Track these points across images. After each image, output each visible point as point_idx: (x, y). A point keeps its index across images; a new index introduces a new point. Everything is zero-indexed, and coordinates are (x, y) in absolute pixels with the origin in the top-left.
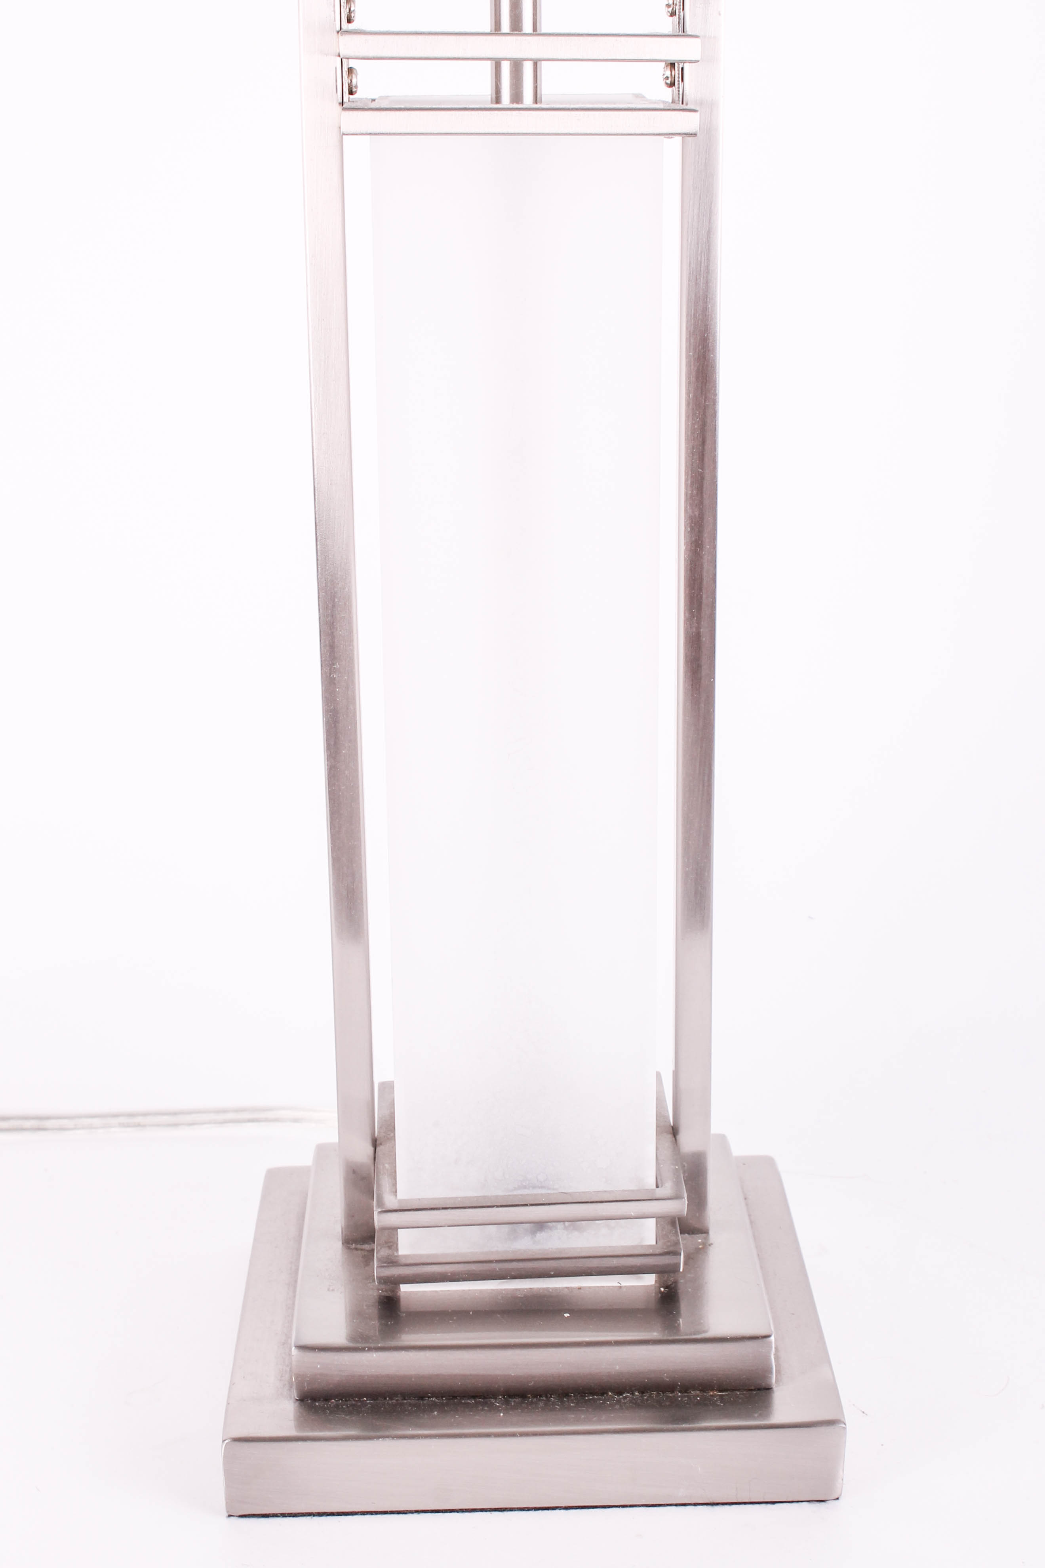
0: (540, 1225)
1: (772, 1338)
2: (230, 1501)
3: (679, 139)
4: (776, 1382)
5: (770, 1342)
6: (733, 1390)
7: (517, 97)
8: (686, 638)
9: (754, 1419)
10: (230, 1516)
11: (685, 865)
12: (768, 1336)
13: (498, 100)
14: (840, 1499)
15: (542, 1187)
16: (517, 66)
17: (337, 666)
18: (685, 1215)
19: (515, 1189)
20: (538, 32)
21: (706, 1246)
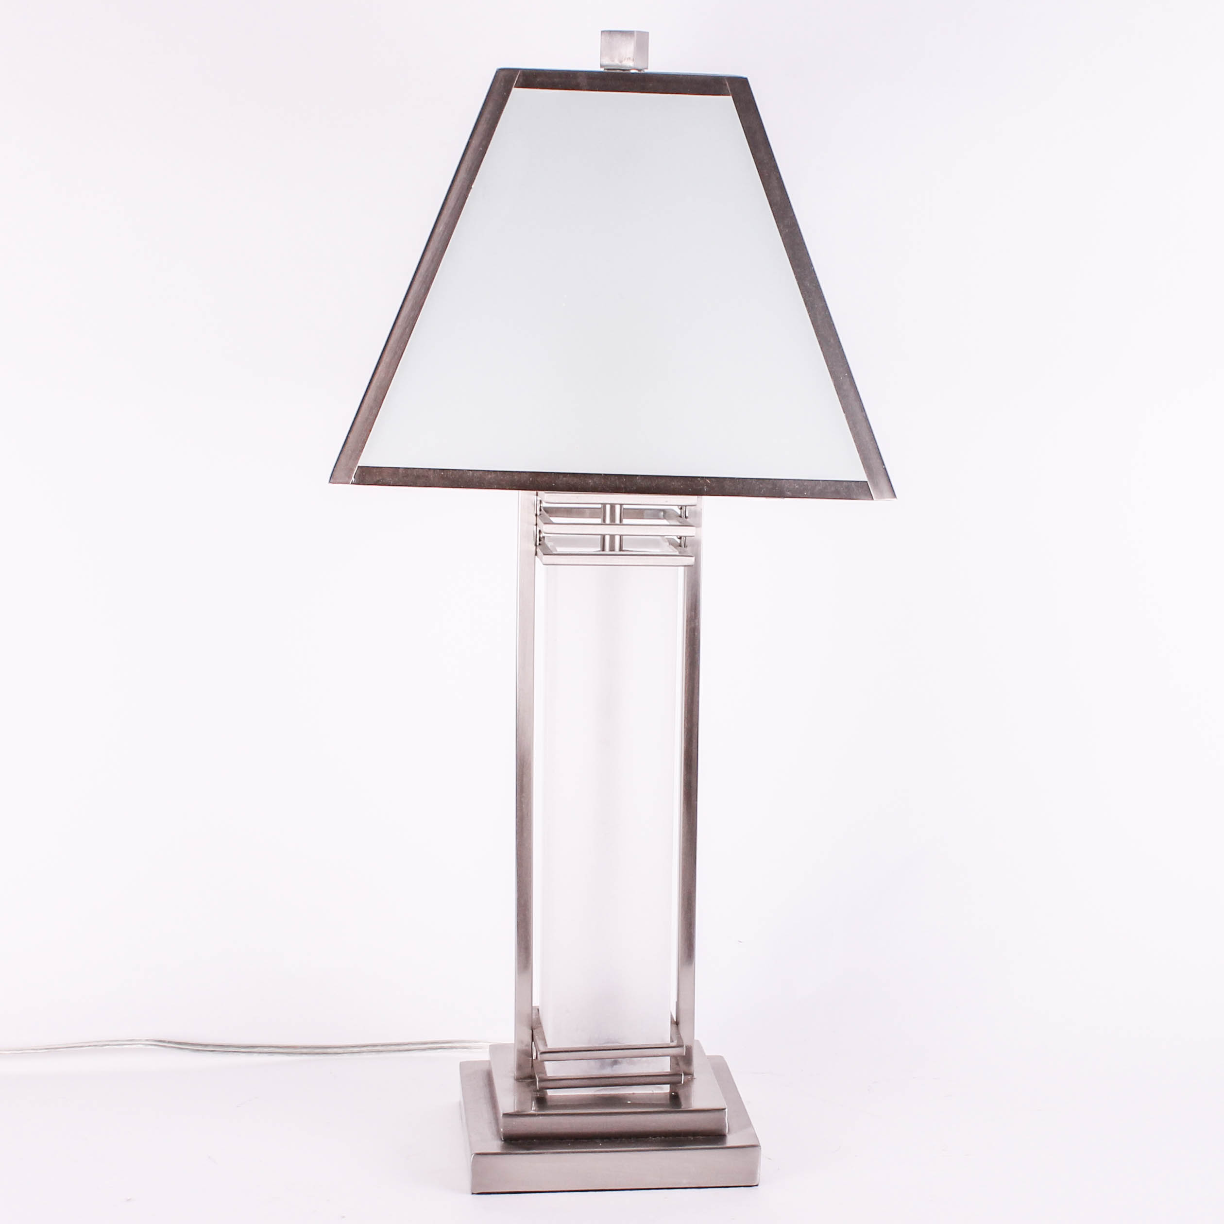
0: (615, 1062)
1: (726, 1110)
2: (474, 1185)
3: (683, 568)
4: (728, 1132)
5: (725, 1112)
6: (709, 1136)
7: (612, 549)
8: (684, 782)
9: (718, 1145)
10: (473, 1194)
11: (683, 890)
12: (725, 1109)
13: (603, 550)
14: (759, 1185)
15: (617, 1042)
16: (612, 537)
17: (524, 795)
18: (684, 1054)
19: (604, 1043)
20: (622, 523)
21: (692, 1079)
